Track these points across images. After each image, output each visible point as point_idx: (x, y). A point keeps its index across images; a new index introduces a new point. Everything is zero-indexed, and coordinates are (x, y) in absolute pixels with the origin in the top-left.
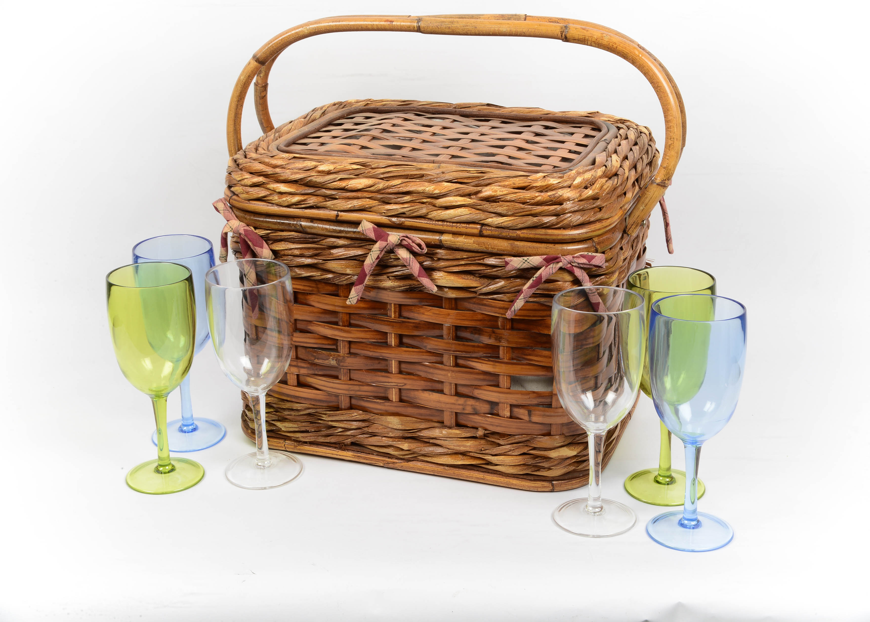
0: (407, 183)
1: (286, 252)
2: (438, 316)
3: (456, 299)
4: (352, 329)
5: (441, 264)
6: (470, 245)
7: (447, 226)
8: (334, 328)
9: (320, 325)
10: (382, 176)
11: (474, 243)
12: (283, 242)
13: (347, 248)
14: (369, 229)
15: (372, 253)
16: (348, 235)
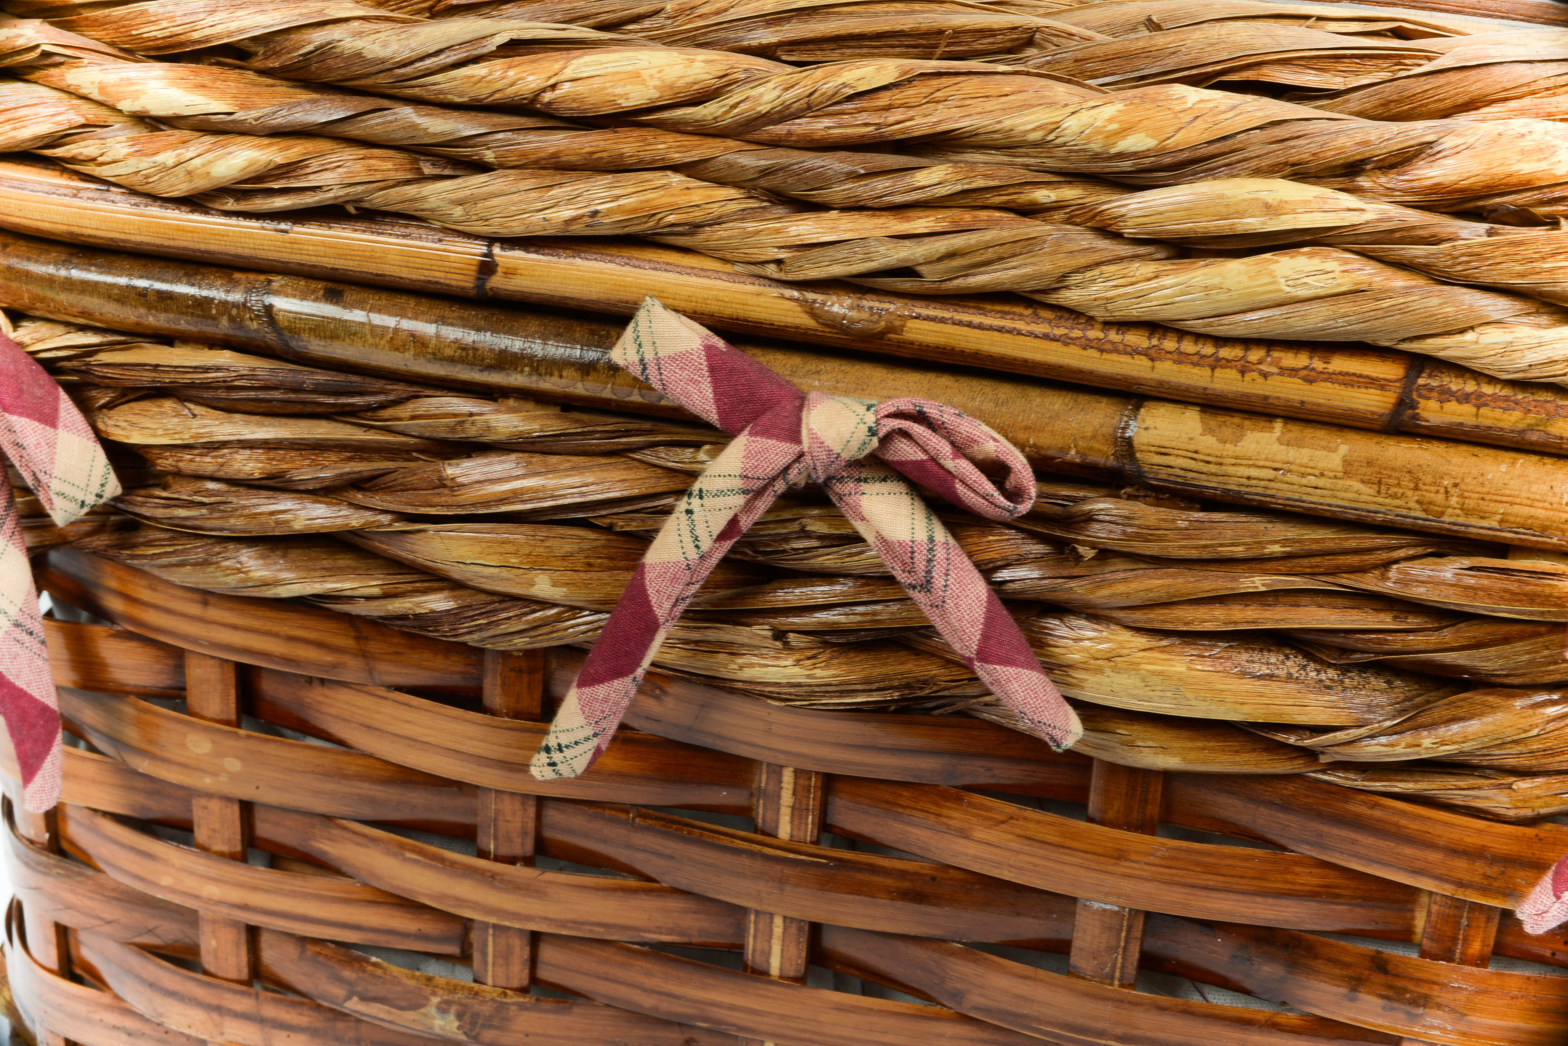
0: (935, 83)
1: (188, 462)
2: (1054, 855)
3: (1168, 776)
4: (550, 876)
5: (1121, 588)
6: (1321, 482)
7: (1181, 358)
8: (453, 864)
9: (374, 840)
10: (767, 36)
11: (1348, 469)
12: (169, 405)
13: (537, 459)
14: (681, 359)
15: (695, 502)
16: (549, 384)
